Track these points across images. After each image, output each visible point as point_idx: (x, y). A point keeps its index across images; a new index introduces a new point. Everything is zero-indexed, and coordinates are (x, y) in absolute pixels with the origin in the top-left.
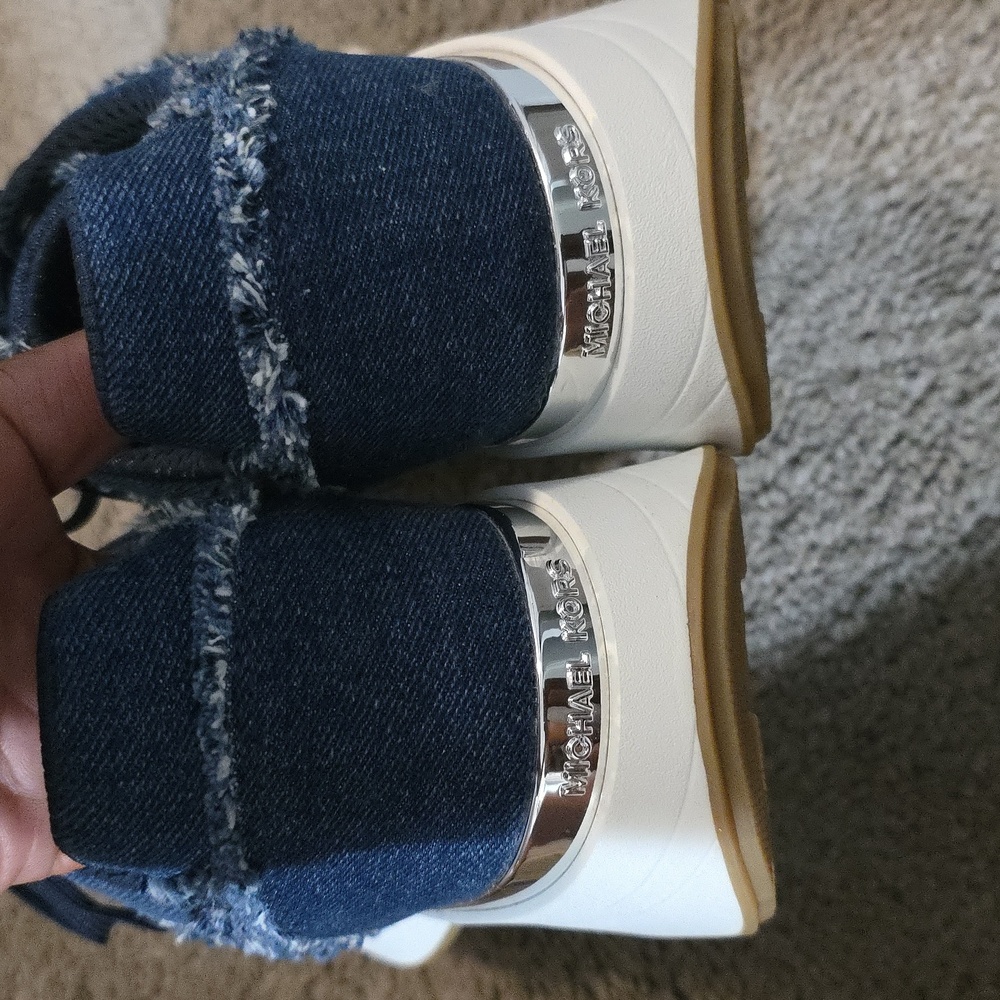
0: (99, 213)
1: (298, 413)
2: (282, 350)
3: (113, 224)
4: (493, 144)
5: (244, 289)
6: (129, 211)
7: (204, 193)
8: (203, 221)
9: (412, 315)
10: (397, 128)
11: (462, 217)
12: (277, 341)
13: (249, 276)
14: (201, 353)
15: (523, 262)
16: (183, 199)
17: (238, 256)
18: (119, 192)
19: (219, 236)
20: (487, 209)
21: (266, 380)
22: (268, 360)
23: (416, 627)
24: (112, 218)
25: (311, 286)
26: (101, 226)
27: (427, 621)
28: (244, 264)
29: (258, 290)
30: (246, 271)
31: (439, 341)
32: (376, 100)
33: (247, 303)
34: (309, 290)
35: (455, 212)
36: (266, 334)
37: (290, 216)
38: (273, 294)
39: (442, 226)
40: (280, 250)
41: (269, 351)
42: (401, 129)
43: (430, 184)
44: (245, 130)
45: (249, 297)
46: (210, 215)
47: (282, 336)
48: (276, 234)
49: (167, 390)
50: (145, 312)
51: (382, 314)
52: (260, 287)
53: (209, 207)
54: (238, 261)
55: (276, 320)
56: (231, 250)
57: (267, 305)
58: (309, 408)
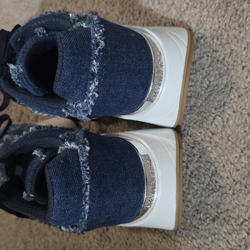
0: (67, 43)
1: (95, 97)
2: (97, 83)
3: (70, 46)
4: (145, 51)
5: (94, 68)
6: (74, 45)
7: (89, 45)
8: (88, 51)
9: (123, 82)
10: (127, 42)
11: (137, 64)
12: (96, 81)
13: (96, 66)
14: (81, 80)
15: (146, 77)
16: (85, 45)
17: (94, 61)
18: (72, 40)
19: (91, 55)
20: (142, 64)
21: (92, 89)
22: (94, 85)
23: (124, 175)
24: (70, 45)
25: (106, 71)
26: (67, 46)
27: (126, 174)
28: (95, 63)
29: (96, 69)
30: (95, 65)
31: (126, 89)
32: (123, 35)
33: (94, 72)
34: (106, 72)
35: (136, 63)
36: (95, 78)
37: (106, 55)
38: (99, 71)
39: (133, 65)
40: (103, 62)
41: (95, 83)
42: (128, 43)
43: (133, 56)
44: (99, 34)
45: (95, 70)
46: (90, 50)
47: (98, 80)
48: (103, 58)
49: (71, 86)
50: (73, 68)
51: (117, 81)
52: (97, 69)
53: (90, 49)
54: (94, 62)
55: (98, 76)
56: (94, 59)
57: (97, 73)
58: (98, 97)
